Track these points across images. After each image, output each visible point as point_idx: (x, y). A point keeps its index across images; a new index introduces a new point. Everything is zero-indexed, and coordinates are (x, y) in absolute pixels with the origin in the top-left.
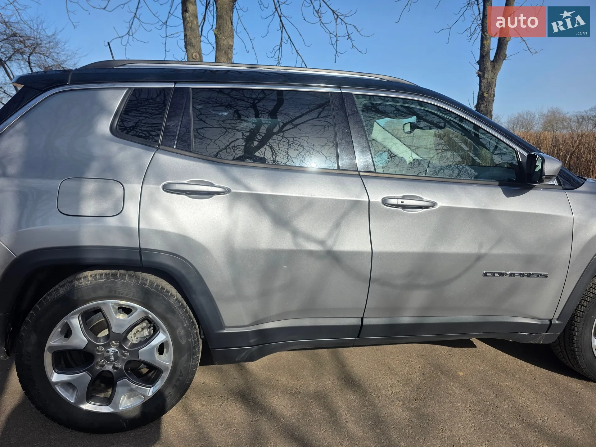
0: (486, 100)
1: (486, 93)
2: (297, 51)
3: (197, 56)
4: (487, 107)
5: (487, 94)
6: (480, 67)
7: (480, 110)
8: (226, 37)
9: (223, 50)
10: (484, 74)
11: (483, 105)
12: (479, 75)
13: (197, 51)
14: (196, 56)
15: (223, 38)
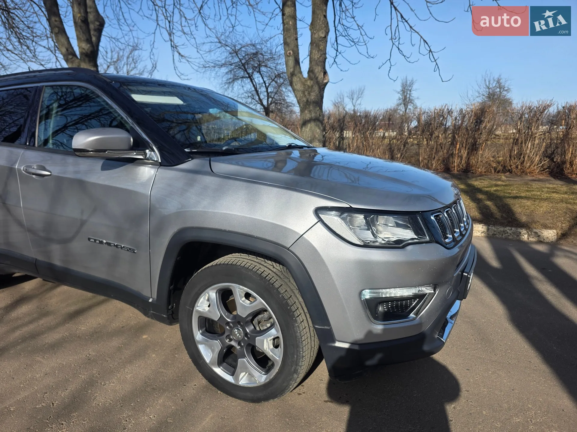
3: (291, 53)
9: (315, 43)
13: (291, 48)
15: (315, 31)
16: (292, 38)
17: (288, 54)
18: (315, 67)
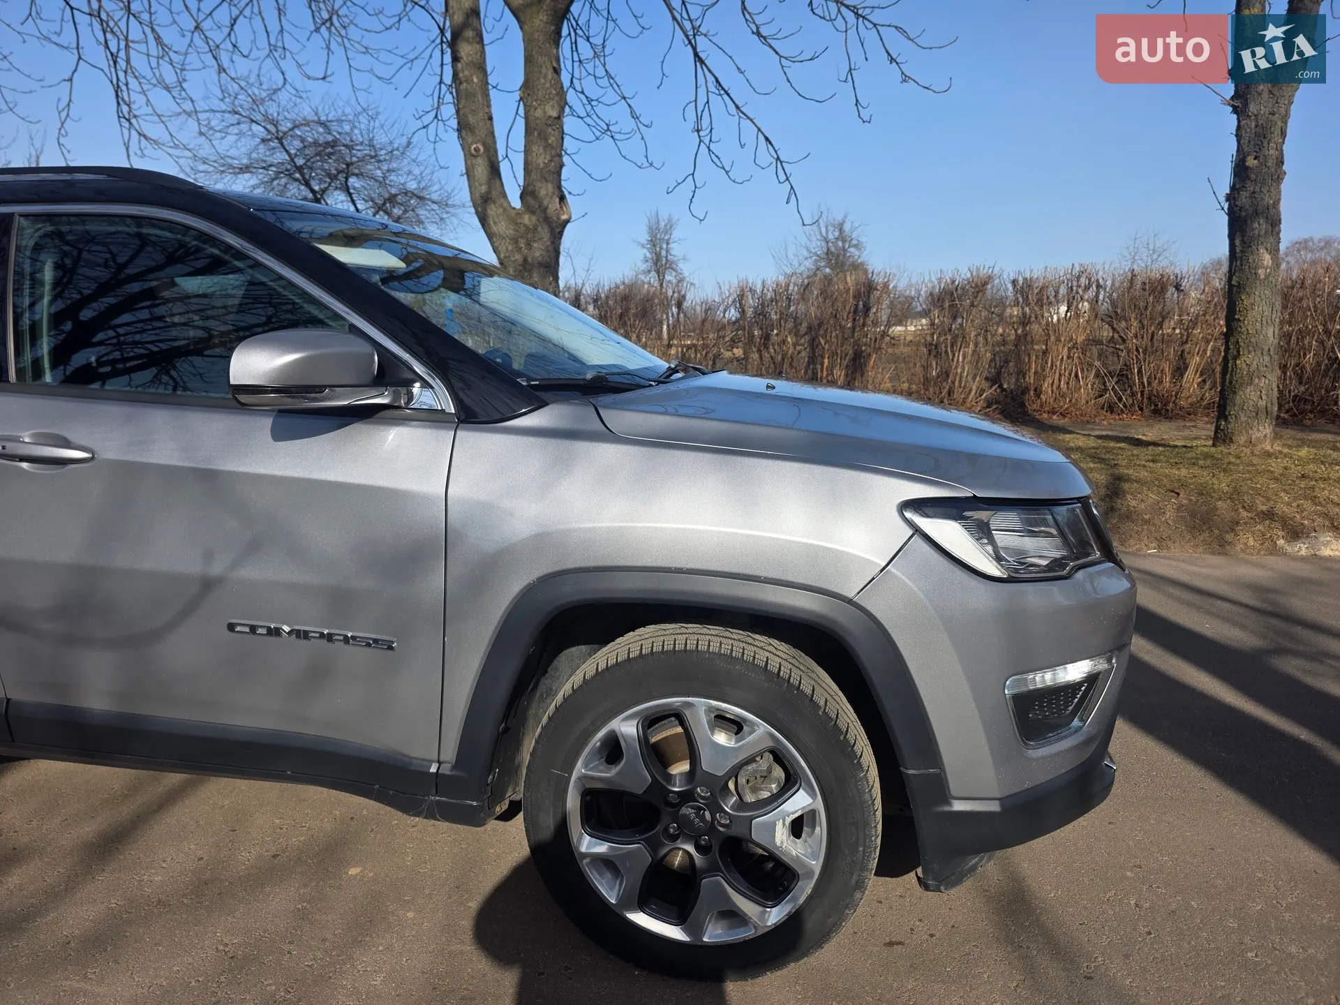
0: (1253, 177)
1: (1253, 157)
2: (737, 107)
3: (479, 149)
4: (1256, 195)
5: (1255, 159)
6: (1236, 86)
7: (1236, 206)
8: (539, 102)
9: (535, 129)
10: (1246, 105)
11: (1246, 191)
12: (1235, 110)
13: (478, 138)
14: (477, 150)
15: (534, 103)
16: (481, 114)
17: (473, 152)
18: (540, 185)
